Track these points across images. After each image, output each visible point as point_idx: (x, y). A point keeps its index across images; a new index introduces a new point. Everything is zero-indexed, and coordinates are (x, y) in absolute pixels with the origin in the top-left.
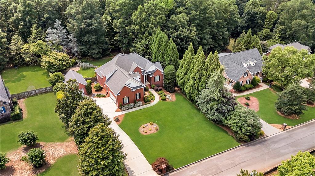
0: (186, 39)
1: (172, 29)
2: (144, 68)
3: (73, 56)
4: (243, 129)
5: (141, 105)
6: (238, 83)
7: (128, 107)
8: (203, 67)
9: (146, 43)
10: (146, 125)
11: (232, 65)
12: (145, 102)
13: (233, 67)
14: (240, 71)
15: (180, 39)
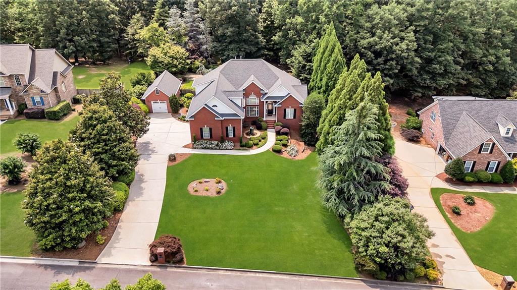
0: (387, 55)
1: (365, 31)
2: (268, 89)
3: (200, 57)
4: (371, 247)
5: (230, 148)
6: (459, 164)
7: (205, 145)
8: (348, 103)
9: (309, 50)
10: (208, 180)
11: (465, 123)
12: (241, 146)
13: (465, 127)
14: (475, 137)
15: (375, 52)
